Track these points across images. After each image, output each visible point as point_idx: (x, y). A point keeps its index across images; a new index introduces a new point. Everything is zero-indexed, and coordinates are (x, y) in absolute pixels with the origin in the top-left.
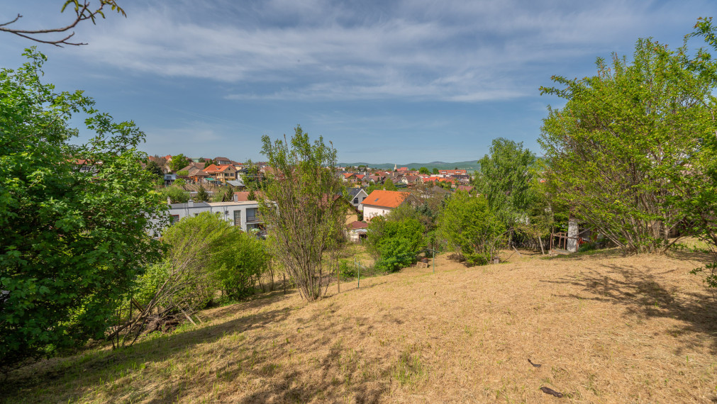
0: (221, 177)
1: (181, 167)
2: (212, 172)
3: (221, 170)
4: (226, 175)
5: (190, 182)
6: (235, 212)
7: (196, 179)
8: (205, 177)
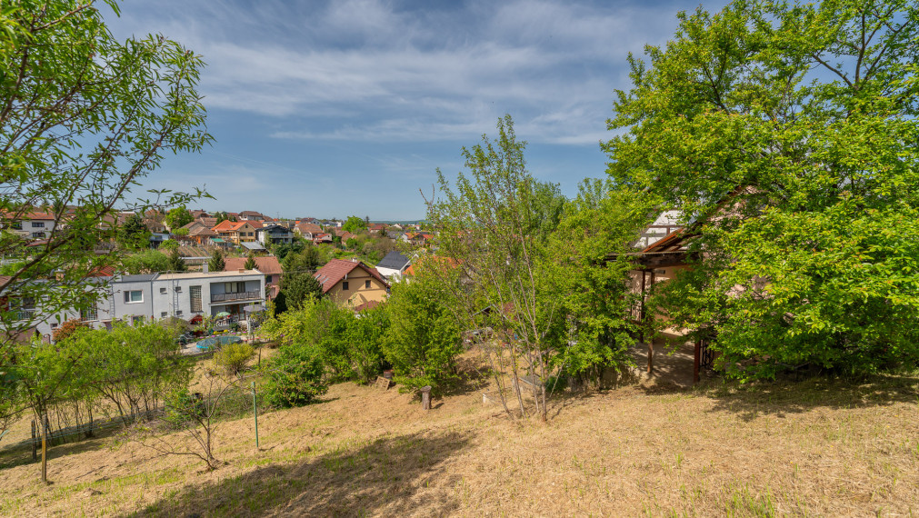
0: (235, 238)
1: (182, 224)
2: (224, 230)
3: (236, 228)
4: (242, 234)
5: (189, 244)
6: (191, 288)
7: (199, 239)
8: (212, 237)
